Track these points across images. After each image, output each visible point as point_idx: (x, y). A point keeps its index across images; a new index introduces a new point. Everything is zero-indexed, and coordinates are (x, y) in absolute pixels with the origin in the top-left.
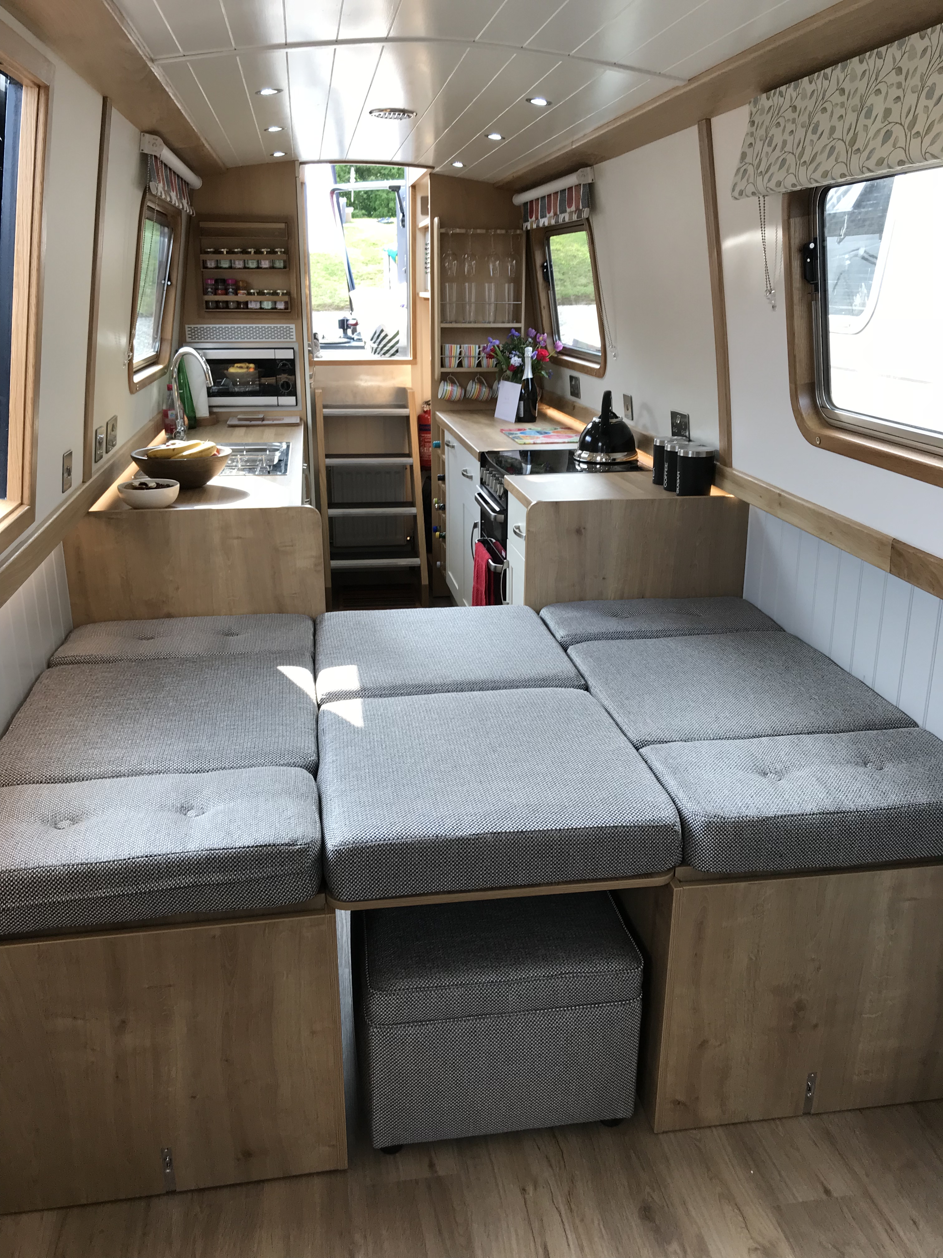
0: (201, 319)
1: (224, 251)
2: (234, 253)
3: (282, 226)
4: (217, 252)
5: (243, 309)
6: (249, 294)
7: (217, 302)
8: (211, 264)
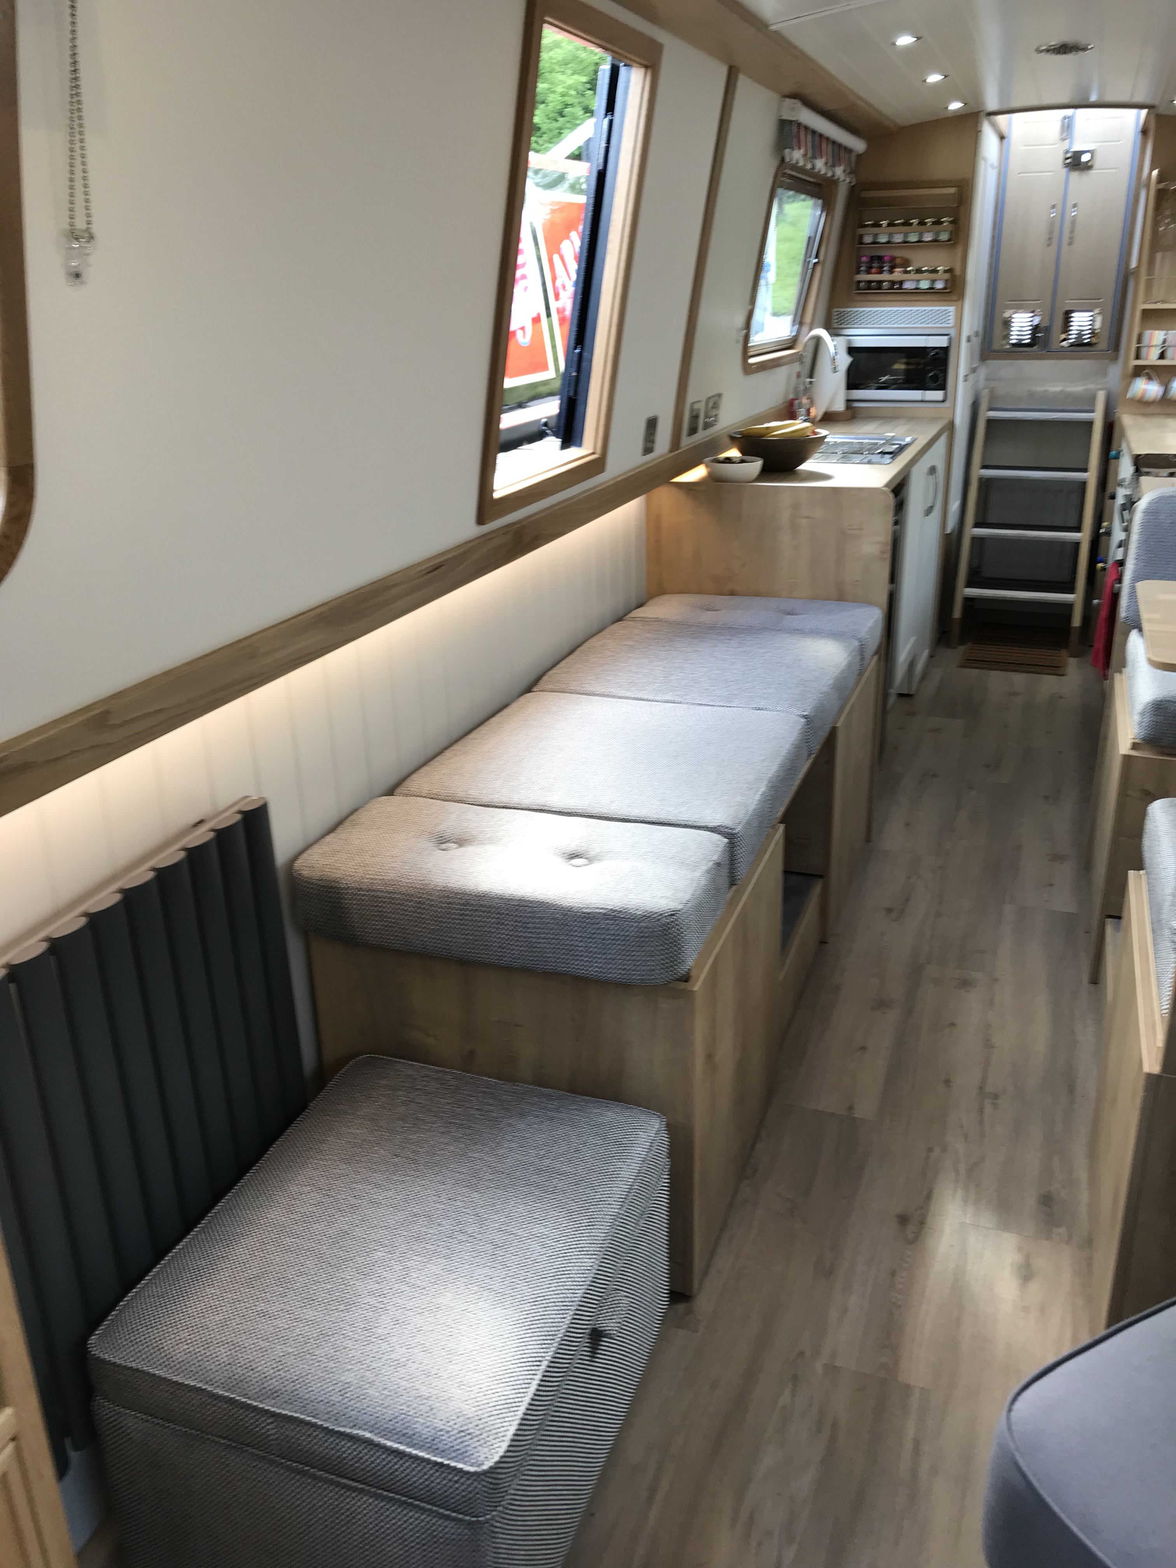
0: (850, 302)
1: (884, 223)
2: (895, 225)
3: (952, 190)
4: (877, 225)
5: (897, 289)
6: (906, 272)
7: (870, 282)
8: (868, 239)
